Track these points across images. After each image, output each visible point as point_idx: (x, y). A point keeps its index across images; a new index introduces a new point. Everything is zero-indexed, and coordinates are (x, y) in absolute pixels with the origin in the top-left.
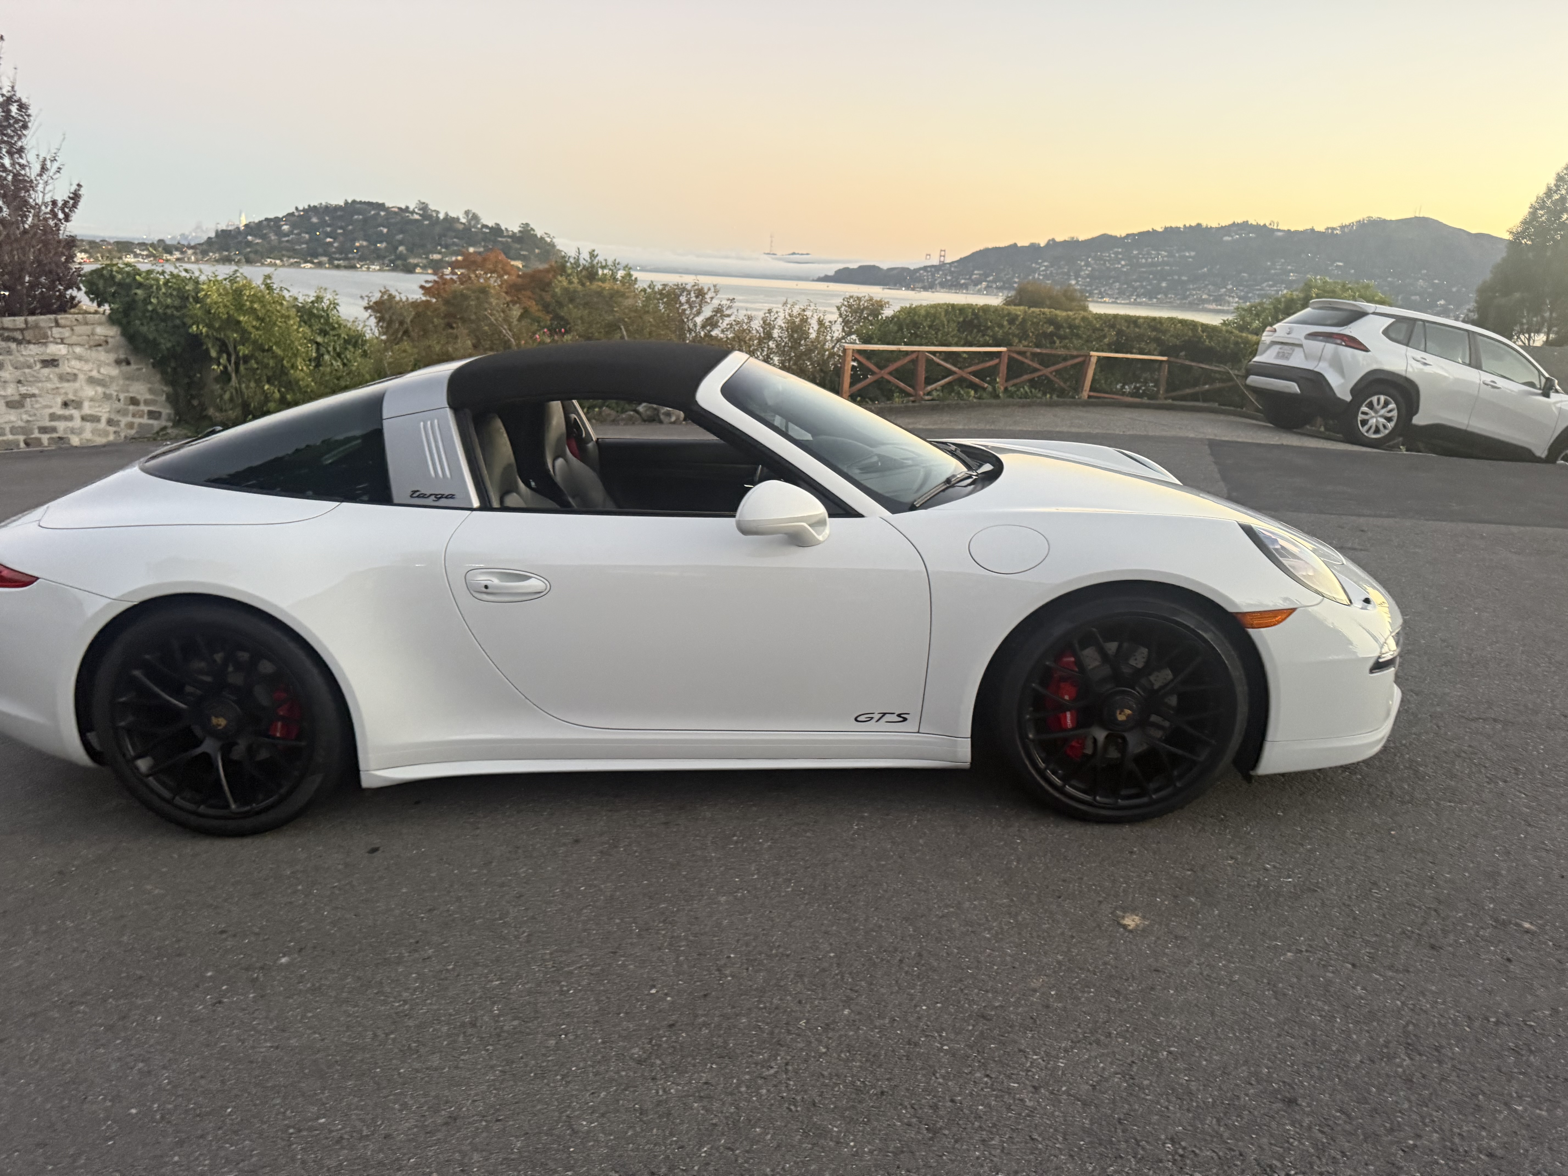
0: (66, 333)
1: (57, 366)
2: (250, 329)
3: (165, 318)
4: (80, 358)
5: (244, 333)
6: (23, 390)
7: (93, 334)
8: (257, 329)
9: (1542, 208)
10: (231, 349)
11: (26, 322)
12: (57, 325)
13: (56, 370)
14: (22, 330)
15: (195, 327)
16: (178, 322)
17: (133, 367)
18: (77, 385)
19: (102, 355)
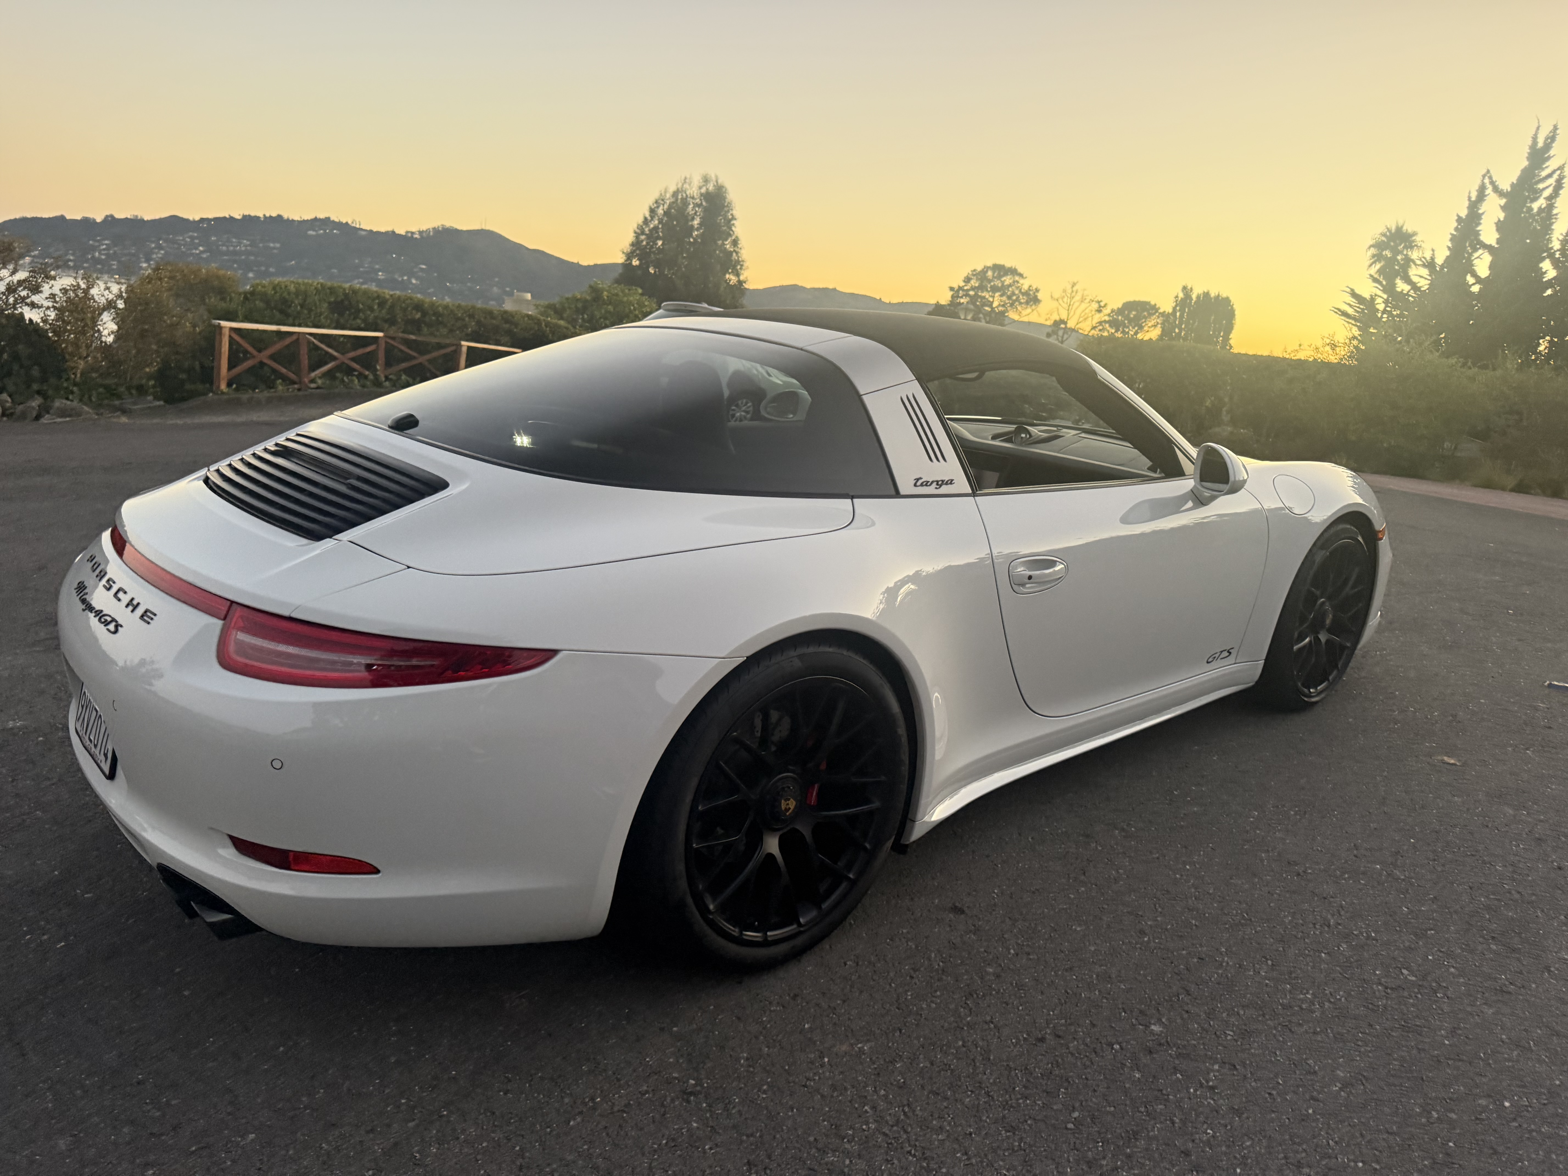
9: (643, 233)
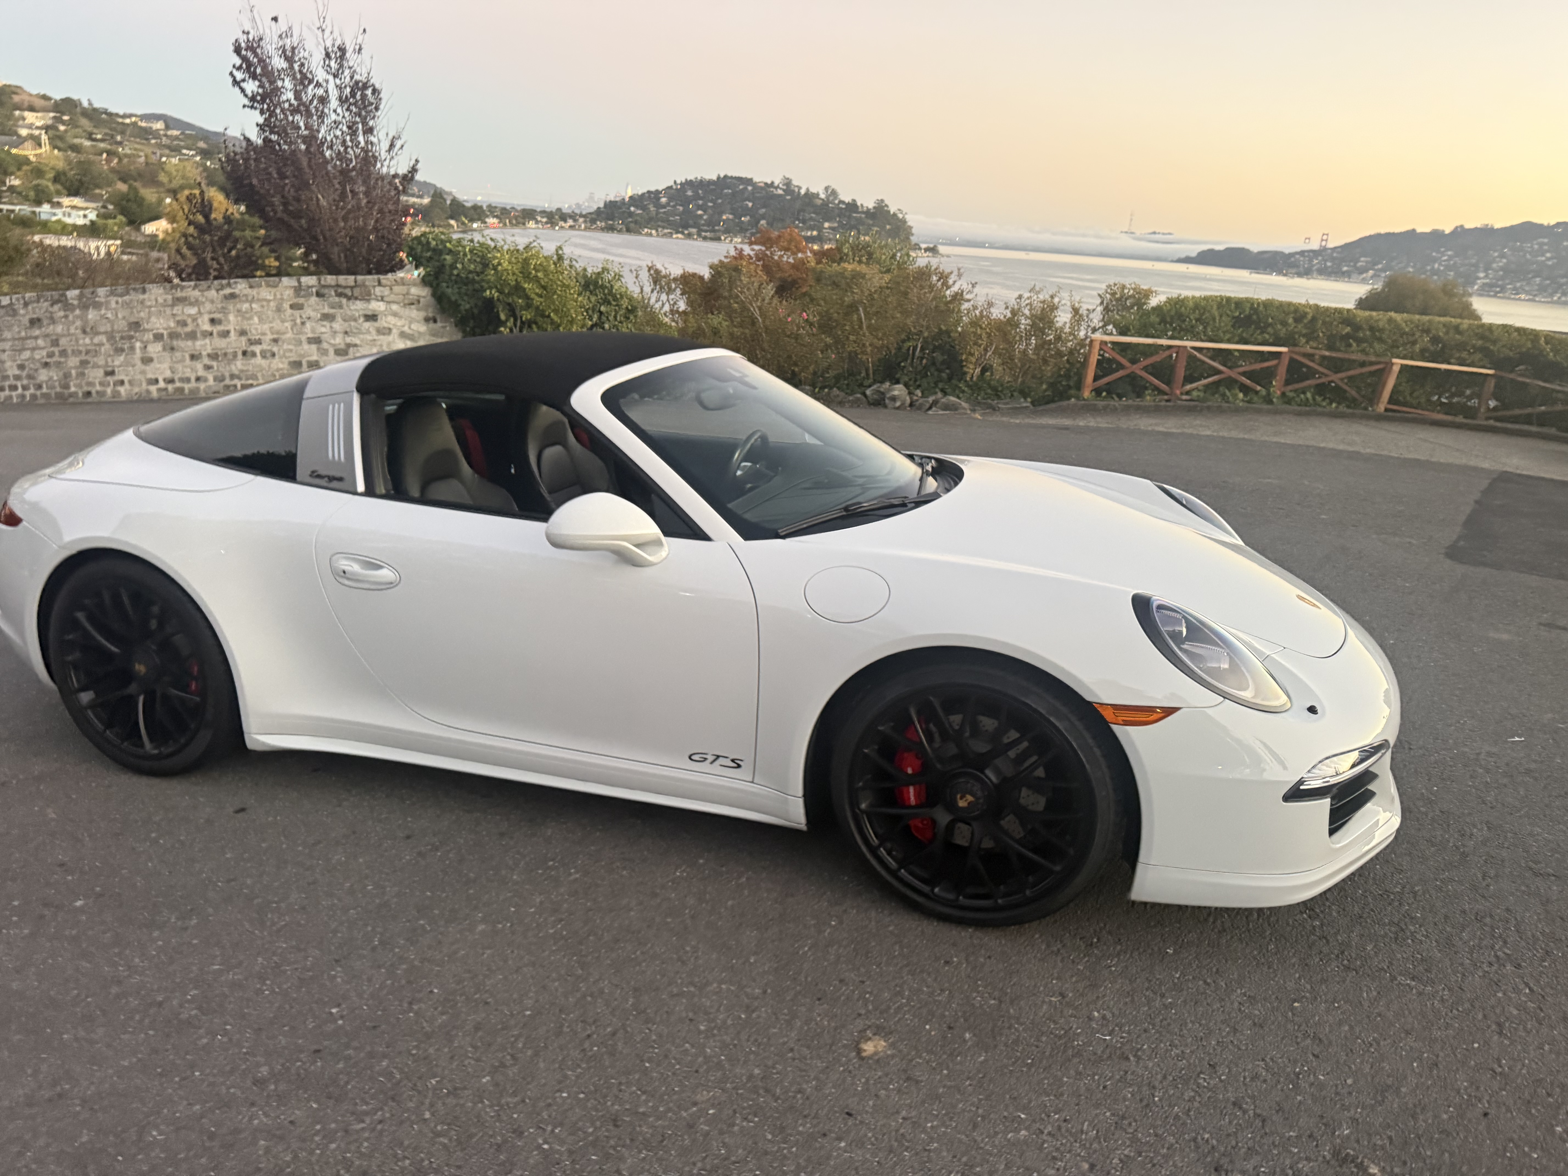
0: (386, 292)
1: (376, 320)
2: (533, 296)
3: (467, 282)
4: (395, 315)
5: (527, 297)
6: (348, 340)
7: (408, 294)
8: (541, 296)
10: (517, 312)
11: (356, 281)
12: (380, 284)
13: (376, 324)
14: (352, 288)
15: (488, 292)
16: (477, 286)
17: (439, 324)
18: (390, 338)
19: (415, 313)
